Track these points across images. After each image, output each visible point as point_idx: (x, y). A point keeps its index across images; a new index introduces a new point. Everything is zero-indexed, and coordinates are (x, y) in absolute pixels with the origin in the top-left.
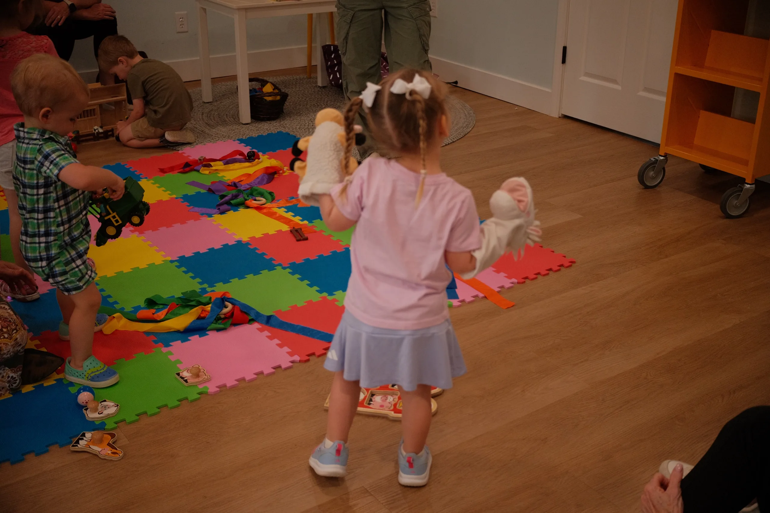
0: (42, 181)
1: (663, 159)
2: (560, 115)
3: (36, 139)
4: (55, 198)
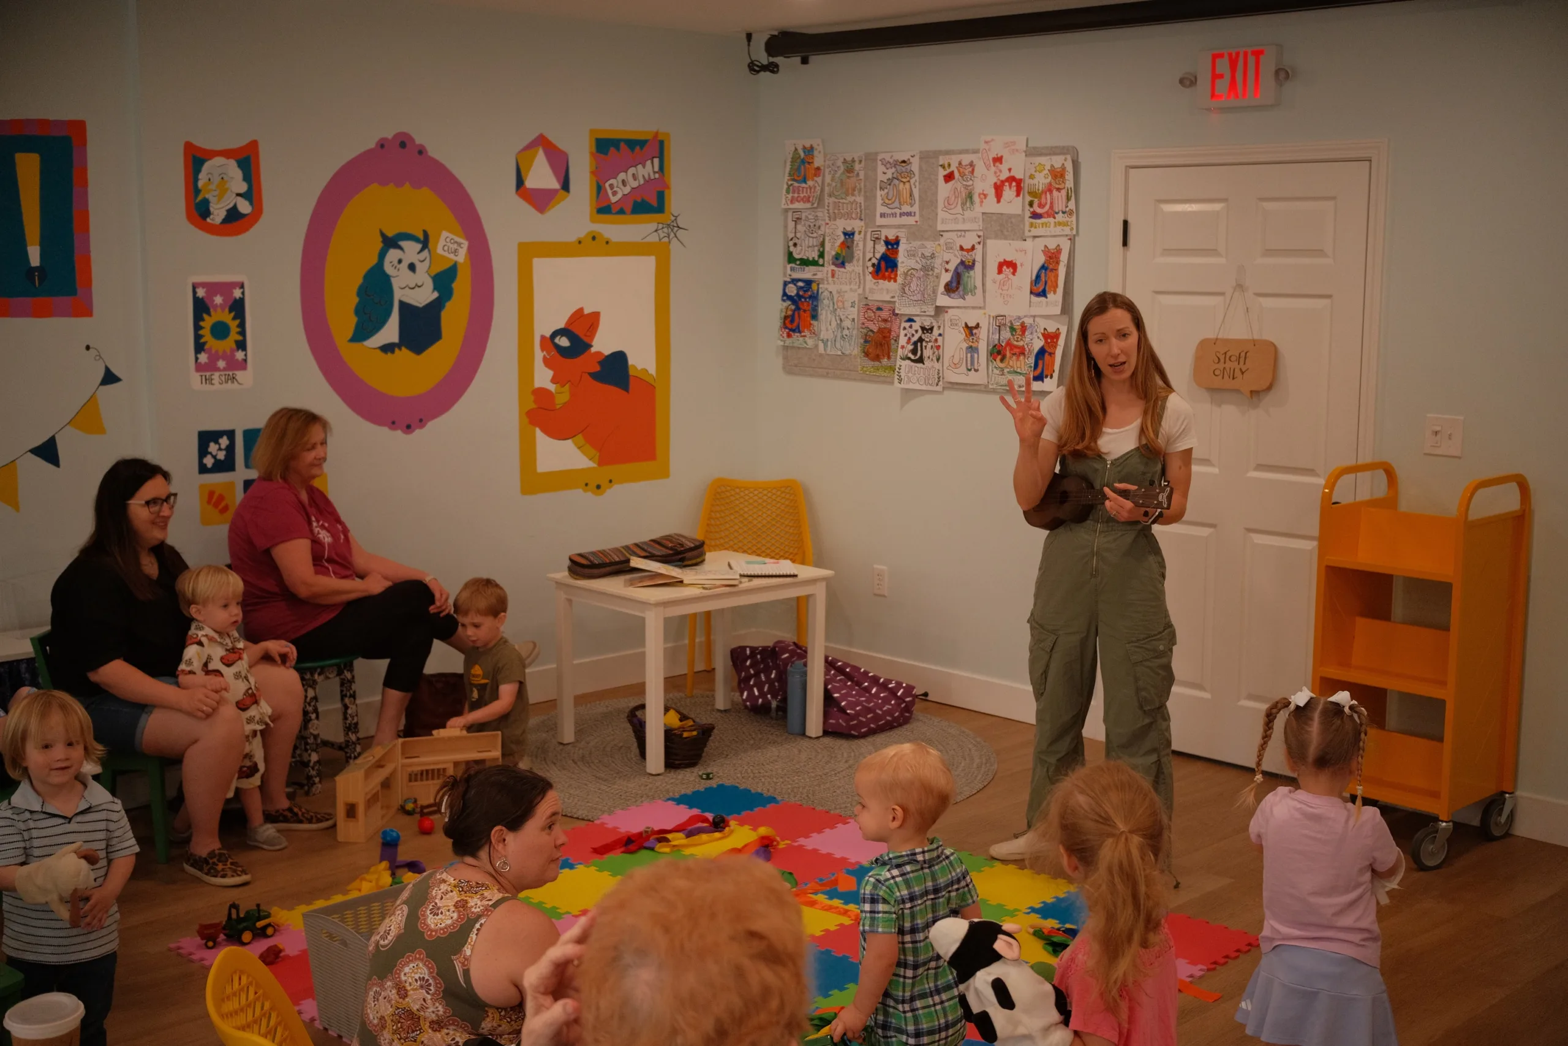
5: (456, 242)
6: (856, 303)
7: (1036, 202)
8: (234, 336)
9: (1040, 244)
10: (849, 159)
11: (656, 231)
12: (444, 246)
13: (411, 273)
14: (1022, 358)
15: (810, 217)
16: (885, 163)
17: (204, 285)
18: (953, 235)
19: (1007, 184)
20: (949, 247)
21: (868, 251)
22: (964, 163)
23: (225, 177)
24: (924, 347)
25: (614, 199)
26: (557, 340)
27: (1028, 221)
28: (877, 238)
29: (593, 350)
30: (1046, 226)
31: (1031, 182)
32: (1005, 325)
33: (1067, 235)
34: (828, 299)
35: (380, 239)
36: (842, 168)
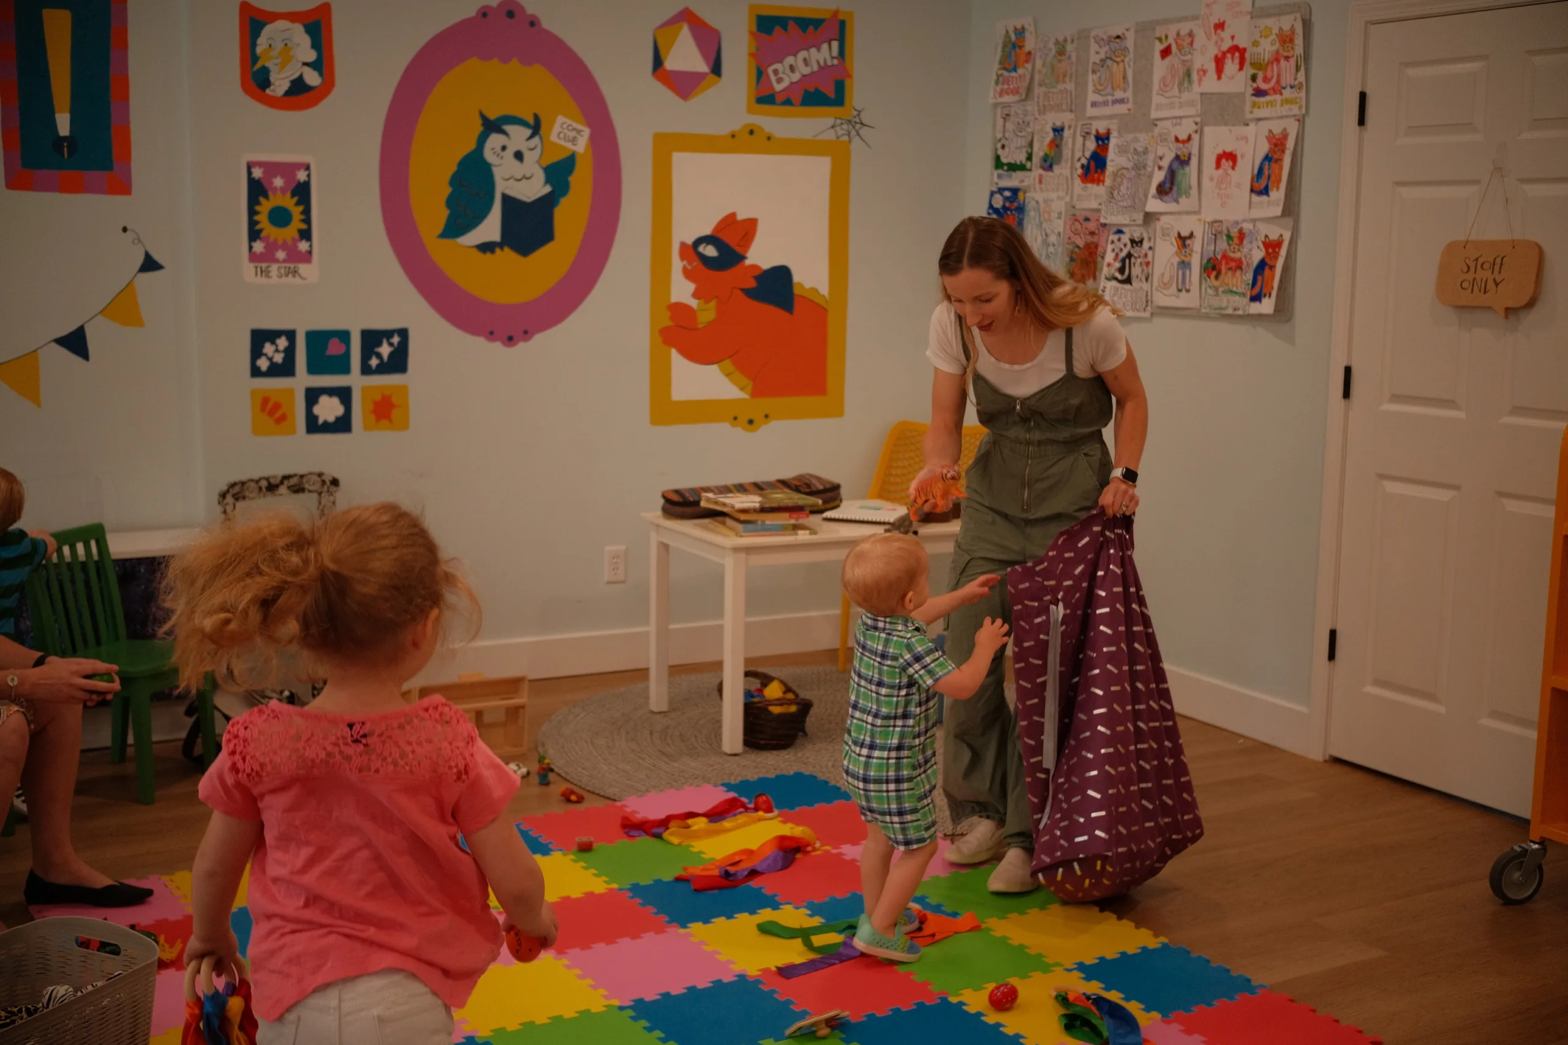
0: (905, 680)
1: (1538, 849)
2: (1327, 758)
3: (900, 631)
4: (918, 701)
5: (574, 129)
6: (1063, 213)
7: (1260, 75)
8: (297, 224)
9: (1265, 126)
10: (1061, 39)
11: (833, 127)
12: (560, 133)
13: (517, 163)
14: (1238, 272)
15: (1020, 112)
16: (1099, 41)
17: (260, 164)
18: (1167, 124)
19: (1229, 55)
20: (1163, 139)
21: (1078, 149)
22: (1182, 33)
23: (290, 45)
24: (1132, 264)
25: (778, 87)
26: (701, 249)
27: (1249, 99)
28: (1087, 133)
29: (748, 262)
30: (1272, 106)
31: (1255, 50)
32: (1221, 232)
33: (1295, 116)
34: (1034, 210)
35: (479, 121)
36: (1053, 52)
